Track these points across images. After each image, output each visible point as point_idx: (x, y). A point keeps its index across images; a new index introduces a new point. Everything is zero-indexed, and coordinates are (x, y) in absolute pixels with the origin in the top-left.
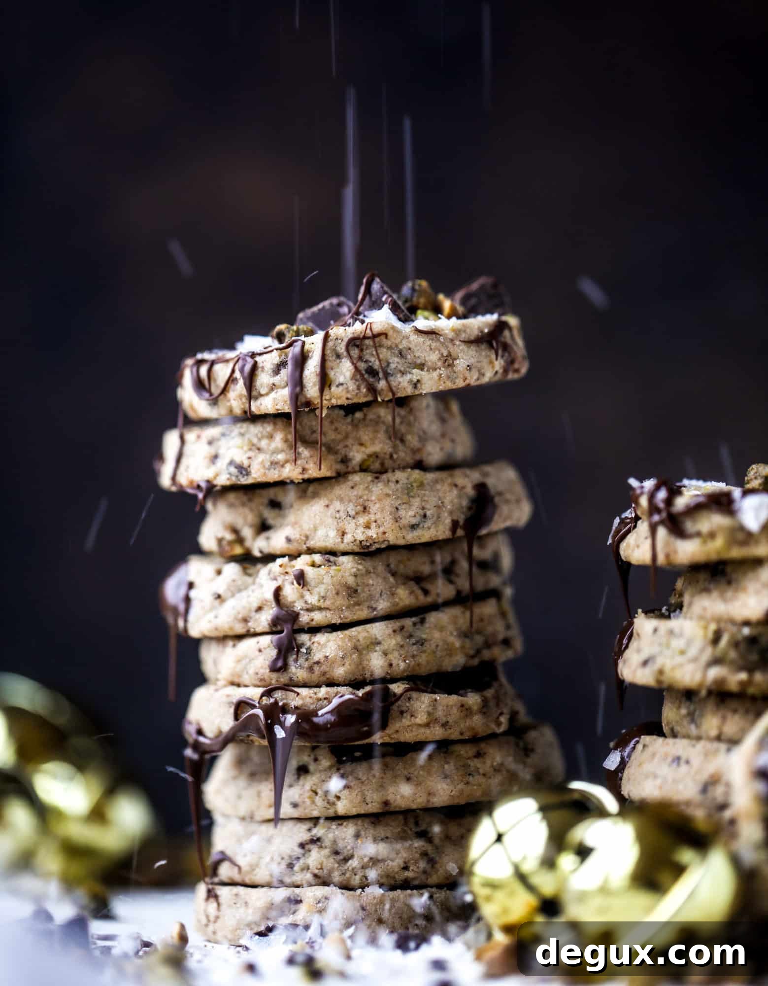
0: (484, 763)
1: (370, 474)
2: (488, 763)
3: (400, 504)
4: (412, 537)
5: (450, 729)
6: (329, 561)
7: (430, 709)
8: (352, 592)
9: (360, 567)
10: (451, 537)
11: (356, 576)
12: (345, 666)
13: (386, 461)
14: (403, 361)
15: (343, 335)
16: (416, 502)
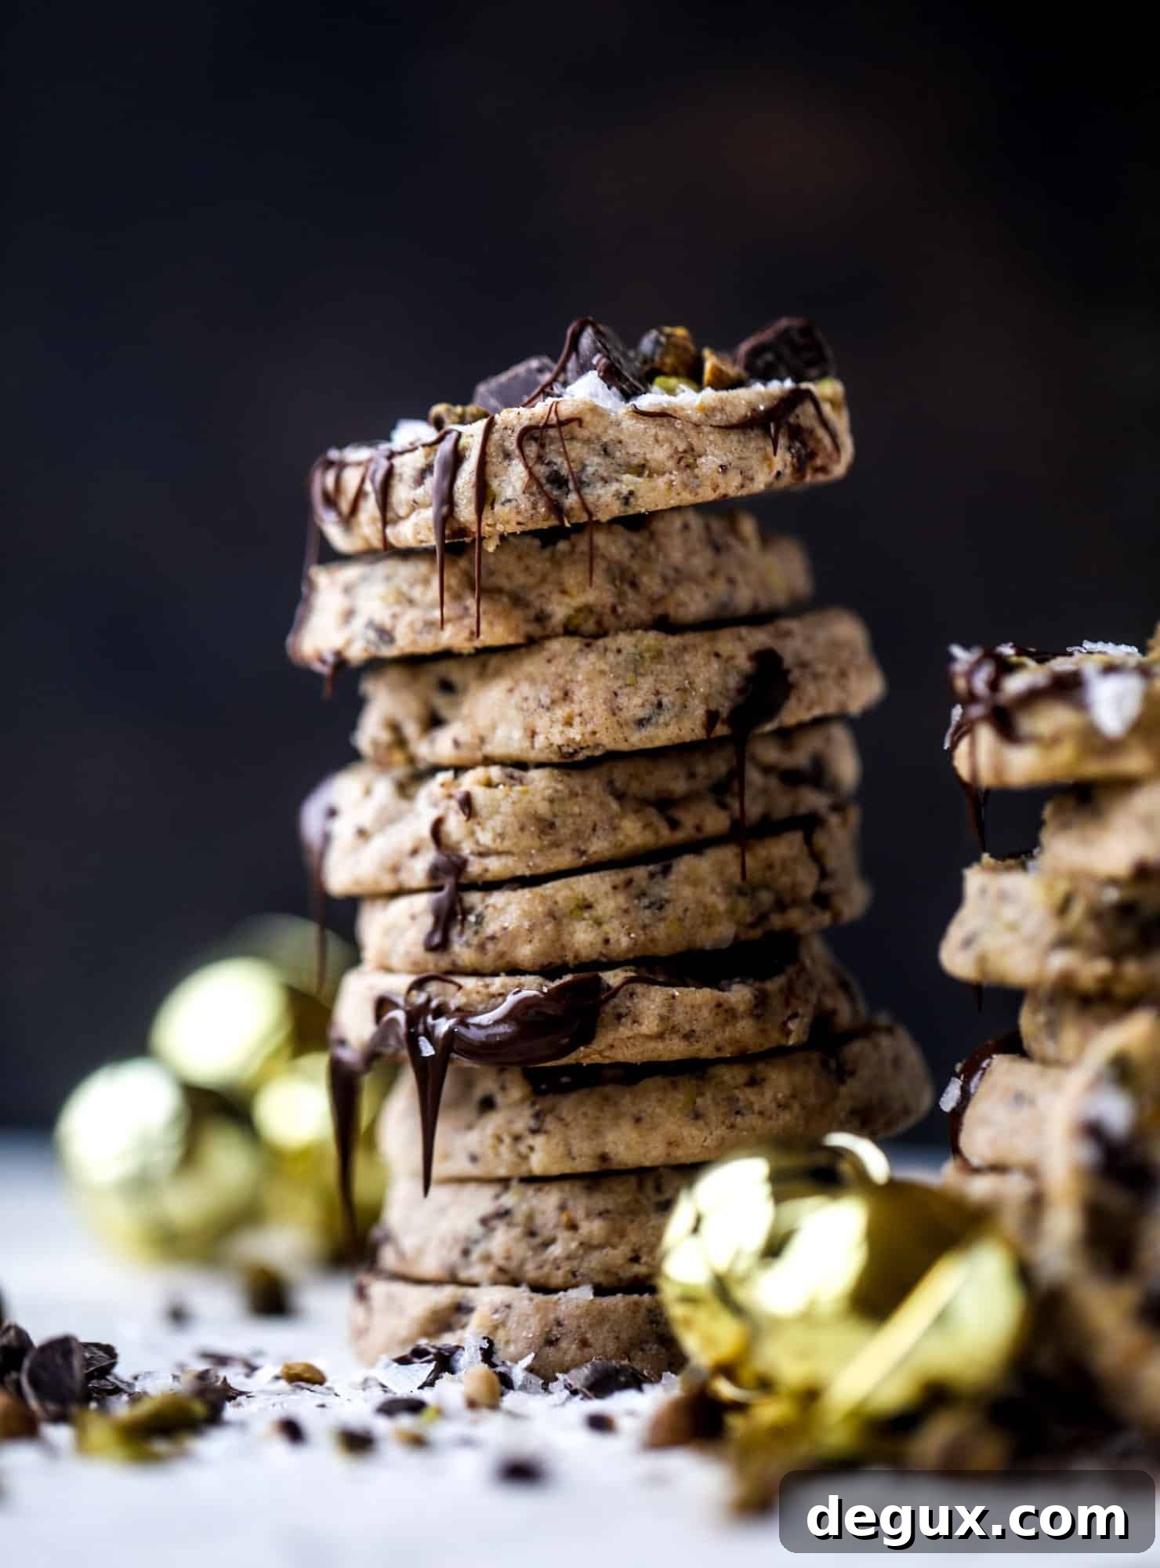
0: (763, 1095)
1: (578, 639)
2: (769, 1095)
3: (620, 688)
4: (638, 739)
5: (697, 1042)
6: (511, 777)
7: (664, 1011)
8: (546, 826)
9: (560, 787)
10: (705, 737)
11: (551, 801)
12: (533, 942)
13: (605, 618)
14: (608, 461)
15: (515, 422)
16: (646, 684)
